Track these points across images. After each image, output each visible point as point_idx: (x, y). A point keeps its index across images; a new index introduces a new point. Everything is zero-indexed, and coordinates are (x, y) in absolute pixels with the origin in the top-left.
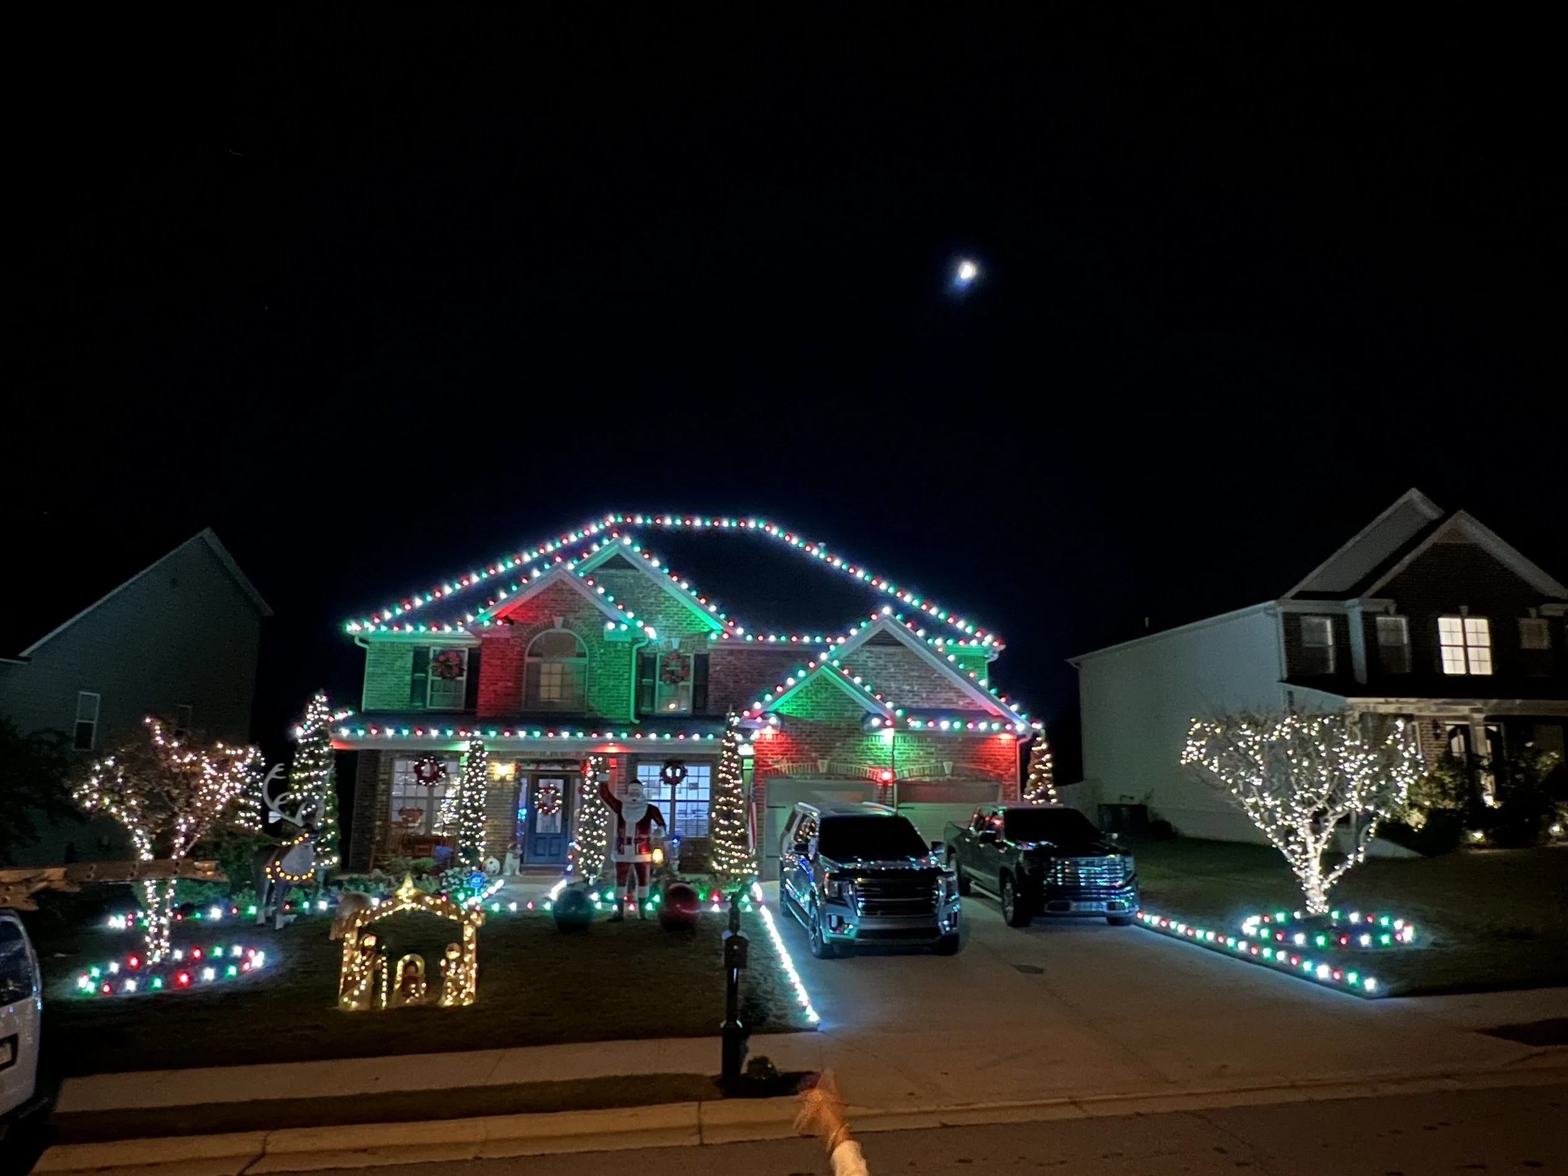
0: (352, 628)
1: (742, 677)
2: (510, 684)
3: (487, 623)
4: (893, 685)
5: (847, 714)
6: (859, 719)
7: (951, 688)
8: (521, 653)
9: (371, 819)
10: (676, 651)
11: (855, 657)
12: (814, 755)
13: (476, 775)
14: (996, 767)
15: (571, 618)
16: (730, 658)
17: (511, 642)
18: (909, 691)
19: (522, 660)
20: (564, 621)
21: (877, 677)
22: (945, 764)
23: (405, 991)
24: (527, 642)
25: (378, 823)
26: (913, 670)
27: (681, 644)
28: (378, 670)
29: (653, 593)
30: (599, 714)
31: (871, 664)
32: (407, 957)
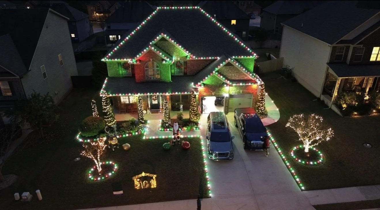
0: (103, 60)
1: (195, 66)
2: (142, 75)
3: (135, 63)
4: (230, 74)
5: (219, 83)
6: (222, 84)
7: (244, 74)
8: (144, 68)
9: (117, 101)
10: (179, 61)
11: (222, 69)
12: (211, 92)
13: (141, 105)
14: (252, 91)
15: (154, 59)
16: (192, 62)
17: (141, 65)
18: (234, 76)
19: (144, 69)
20: (153, 60)
21: (227, 73)
22: (241, 91)
23: (145, 186)
24: (145, 65)
25: (119, 102)
26: (235, 71)
27: (180, 59)
28: (111, 68)
29: (173, 47)
30: (163, 80)
31: (225, 70)
32: (145, 181)
